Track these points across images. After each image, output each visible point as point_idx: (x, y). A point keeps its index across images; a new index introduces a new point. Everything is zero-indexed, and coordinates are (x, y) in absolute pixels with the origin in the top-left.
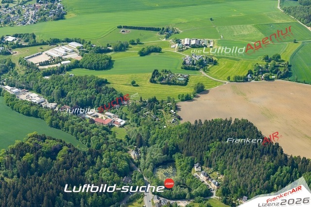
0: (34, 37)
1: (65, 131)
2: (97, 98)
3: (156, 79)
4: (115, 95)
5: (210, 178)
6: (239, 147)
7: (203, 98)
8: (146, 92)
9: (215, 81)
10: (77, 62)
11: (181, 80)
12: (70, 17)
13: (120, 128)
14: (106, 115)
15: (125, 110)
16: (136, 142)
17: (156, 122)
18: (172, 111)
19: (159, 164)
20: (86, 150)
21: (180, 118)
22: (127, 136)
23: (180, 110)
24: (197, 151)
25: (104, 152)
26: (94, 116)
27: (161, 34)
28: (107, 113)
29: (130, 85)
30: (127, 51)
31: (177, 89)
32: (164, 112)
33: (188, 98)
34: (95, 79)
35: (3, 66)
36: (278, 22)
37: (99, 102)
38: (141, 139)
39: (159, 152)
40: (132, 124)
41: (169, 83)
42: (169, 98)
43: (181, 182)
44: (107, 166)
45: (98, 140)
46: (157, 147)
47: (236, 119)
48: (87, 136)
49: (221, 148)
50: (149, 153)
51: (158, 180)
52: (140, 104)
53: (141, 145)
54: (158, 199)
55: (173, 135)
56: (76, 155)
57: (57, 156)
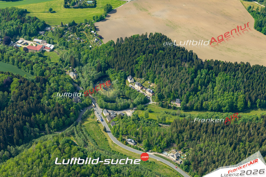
1: (6, 62)
2: (24, 27)
3: (68, 4)
4: (39, 23)
5: (143, 87)
6: (162, 58)
7: (113, 16)
8: (63, 17)
11: (90, 3)
13: (51, 52)
14: (35, 42)
15: (50, 35)
16: (70, 63)
17: (82, 43)
18: (93, 32)
19: (96, 80)
20: (33, 79)
21: (101, 38)
22: (61, 59)
23: (99, 30)
24: (127, 66)
25: (49, 78)
26: (24, 44)
28: (35, 40)
29: (48, 12)
31: (89, 11)
32: (85, 34)
33: (102, 19)
34: (17, 10)
37: (26, 31)
38: (75, 61)
39: (93, 70)
40: (61, 47)
41: (81, 7)
42: (86, 20)
43: (121, 94)
44: (57, 91)
45: (40, 67)
46: (90, 66)
47: (151, 34)
48: (29, 65)
49: (147, 61)
50: (85, 72)
51: (103, 96)
52: (62, 28)
53: (75, 66)
54: (108, 112)
55: (102, 54)
56: (28, 85)
57: (10, 88)
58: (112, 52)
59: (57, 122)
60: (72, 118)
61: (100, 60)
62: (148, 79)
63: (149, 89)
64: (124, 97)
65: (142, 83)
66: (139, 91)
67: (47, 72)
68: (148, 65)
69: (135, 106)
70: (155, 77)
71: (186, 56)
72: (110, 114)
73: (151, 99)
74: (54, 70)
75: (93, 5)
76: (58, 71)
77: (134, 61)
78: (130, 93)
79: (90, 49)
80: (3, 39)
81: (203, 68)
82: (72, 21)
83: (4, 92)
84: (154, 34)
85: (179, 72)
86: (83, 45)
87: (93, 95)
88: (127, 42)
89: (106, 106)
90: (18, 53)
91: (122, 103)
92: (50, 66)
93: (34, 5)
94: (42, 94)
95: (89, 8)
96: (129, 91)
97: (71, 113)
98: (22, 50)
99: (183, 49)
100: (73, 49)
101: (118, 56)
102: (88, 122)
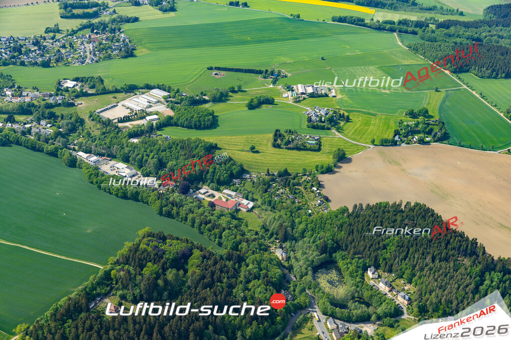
0: (102, 81)
1: (181, 222)
2: (211, 170)
3: (279, 141)
4: (234, 167)
5: (393, 288)
7: (345, 168)
8: (270, 161)
9: (356, 145)
10: (170, 118)
11: (312, 144)
12: (142, 54)
13: (249, 213)
14: (225, 194)
15: (248, 186)
16: (277, 234)
17: (297, 205)
18: (315, 189)
19: (316, 267)
20: (222, 254)
21: (327, 200)
22: (263, 226)
23: (324, 188)
24: (369, 250)
26: (209, 196)
27: (265, 77)
28: (226, 191)
29: (248, 151)
30: (229, 102)
31: (310, 156)
32: (303, 190)
33: (329, 170)
34: (203, 144)
35: (70, 123)
36: (406, 63)
37: (214, 176)
38: (286, 232)
39: (314, 251)
40: (264, 207)
41: (298, 149)
42: (305, 170)
43: (356, 295)
44: (257, 277)
45: (233, 237)
46: (309, 243)
47: (408, 203)
48: (217, 231)
49: (402, 246)
50: (301, 251)
51: (328, 295)
52: (267, 178)
53: (285, 240)
54: (335, 323)
55: (329, 226)
56: (215, 263)
57: (187, 264)
58: (345, 226)
59: (256, 330)
60: (279, 327)
61: (326, 236)
62: (401, 277)
63: (402, 294)
64: (361, 301)
65: (391, 282)
66: (386, 294)
67: (244, 244)
68: (404, 254)
69: (379, 318)
70: (414, 275)
71: (467, 246)
72: (338, 327)
73: (405, 310)
74: (254, 243)
75: (317, 147)
76: (260, 245)
77: (381, 244)
78: (371, 296)
79: (310, 215)
80: (178, 184)
81: (494, 269)
82: (284, 168)
83: (178, 270)
84: (413, 204)
85: (454, 271)
86: (299, 208)
87: (311, 291)
88: (369, 212)
89: (333, 313)
90: (202, 209)
91: (360, 311)
92: (248, 236)
93: (228, 138)
94: (236, 281)
95: (309, 152)
96: (370, 292)
97: (278, 318)
98: (206, 205)
99: (462, 235)
100: (283, 212)
101: (355, 232)
102: (303, 336)
